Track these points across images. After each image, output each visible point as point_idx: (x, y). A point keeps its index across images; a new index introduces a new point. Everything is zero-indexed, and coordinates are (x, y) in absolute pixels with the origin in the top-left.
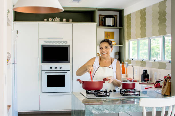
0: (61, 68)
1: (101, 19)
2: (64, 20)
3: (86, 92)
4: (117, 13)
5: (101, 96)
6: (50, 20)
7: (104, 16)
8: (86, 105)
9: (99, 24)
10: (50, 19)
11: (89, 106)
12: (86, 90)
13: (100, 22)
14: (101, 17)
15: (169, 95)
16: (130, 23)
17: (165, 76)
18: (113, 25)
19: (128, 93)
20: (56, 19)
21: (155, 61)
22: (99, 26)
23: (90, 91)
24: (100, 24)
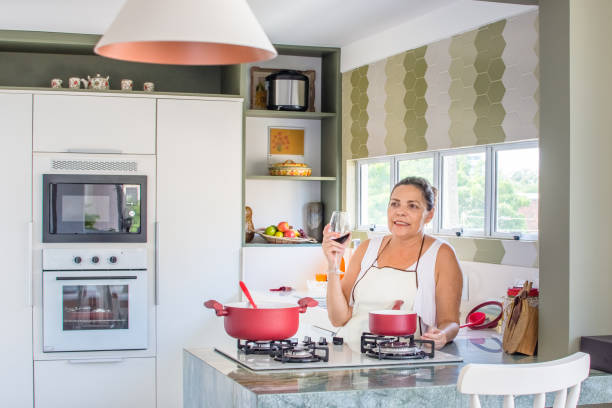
0: (113, 260)
1: (256, 83)
2: (127, 83)
3: (240, 347)
4: (315, 65)
5: (299, 360)
6: (76, 83)
7: (270, 74)
8: (257, 393)
9: (252, 101)
10: (72, 80)
11: (269, 396)
12: (236, 340)
13: (255, 93)
14: (257, 74)
15: (531, 354)
16: (365, 100)
17: (512, 288)
18: (303, 105)
19: (390, 347)
20: (97, 80)
21: (459, 234)
22: (251, 108)
23: (252, 344)
24: (254, 99)
